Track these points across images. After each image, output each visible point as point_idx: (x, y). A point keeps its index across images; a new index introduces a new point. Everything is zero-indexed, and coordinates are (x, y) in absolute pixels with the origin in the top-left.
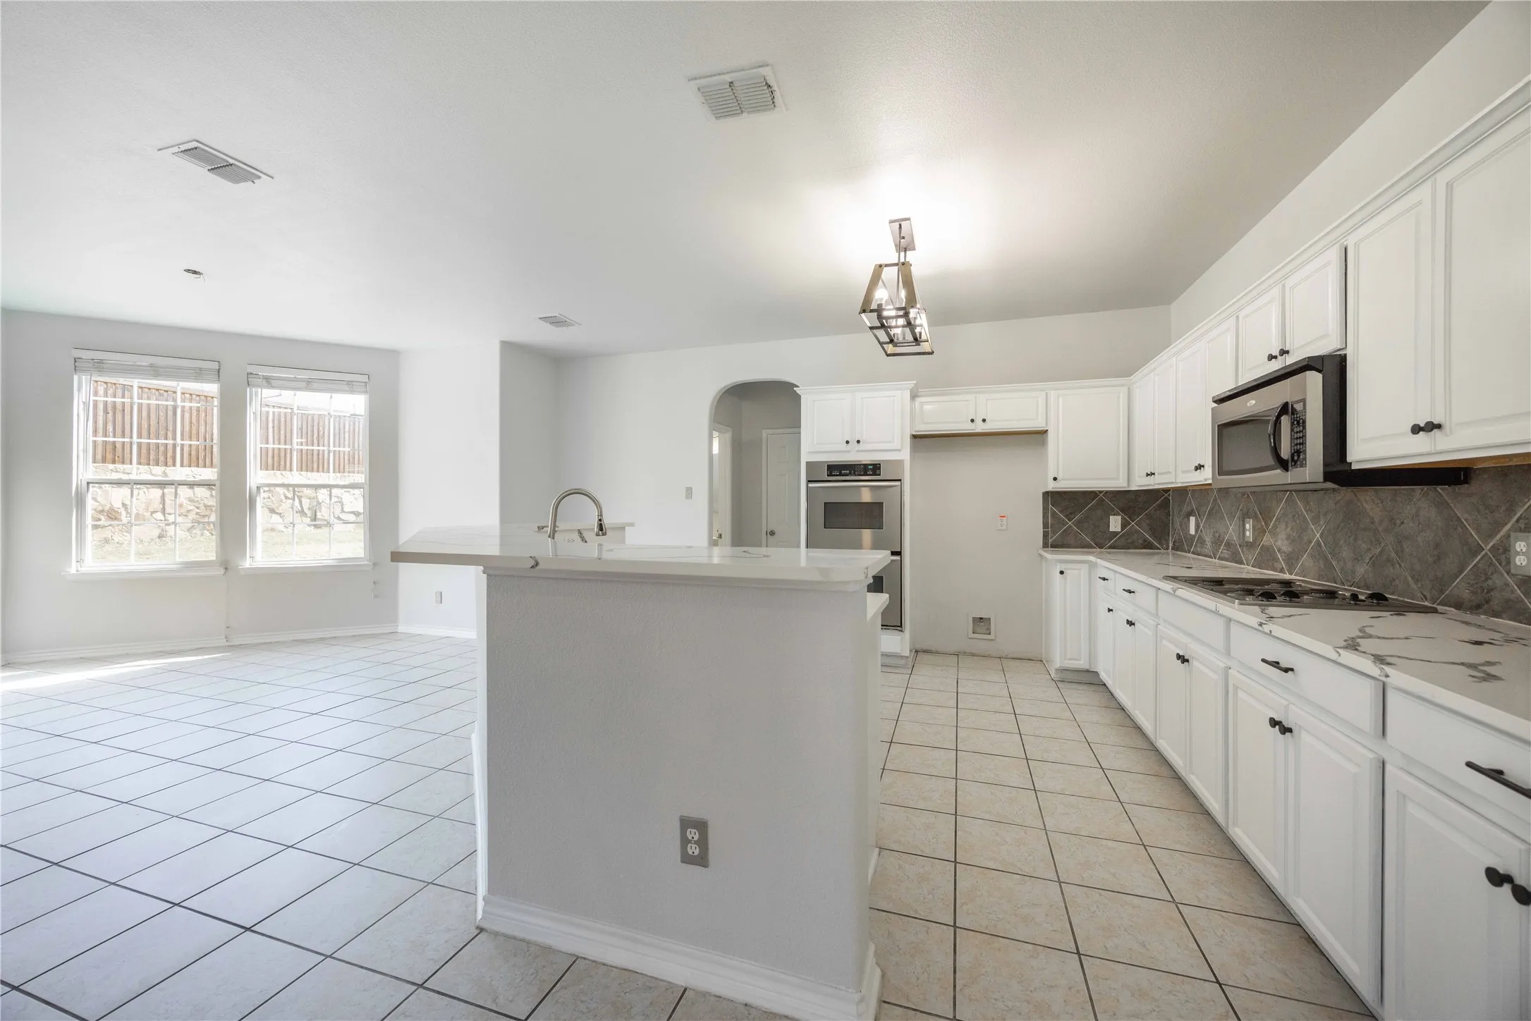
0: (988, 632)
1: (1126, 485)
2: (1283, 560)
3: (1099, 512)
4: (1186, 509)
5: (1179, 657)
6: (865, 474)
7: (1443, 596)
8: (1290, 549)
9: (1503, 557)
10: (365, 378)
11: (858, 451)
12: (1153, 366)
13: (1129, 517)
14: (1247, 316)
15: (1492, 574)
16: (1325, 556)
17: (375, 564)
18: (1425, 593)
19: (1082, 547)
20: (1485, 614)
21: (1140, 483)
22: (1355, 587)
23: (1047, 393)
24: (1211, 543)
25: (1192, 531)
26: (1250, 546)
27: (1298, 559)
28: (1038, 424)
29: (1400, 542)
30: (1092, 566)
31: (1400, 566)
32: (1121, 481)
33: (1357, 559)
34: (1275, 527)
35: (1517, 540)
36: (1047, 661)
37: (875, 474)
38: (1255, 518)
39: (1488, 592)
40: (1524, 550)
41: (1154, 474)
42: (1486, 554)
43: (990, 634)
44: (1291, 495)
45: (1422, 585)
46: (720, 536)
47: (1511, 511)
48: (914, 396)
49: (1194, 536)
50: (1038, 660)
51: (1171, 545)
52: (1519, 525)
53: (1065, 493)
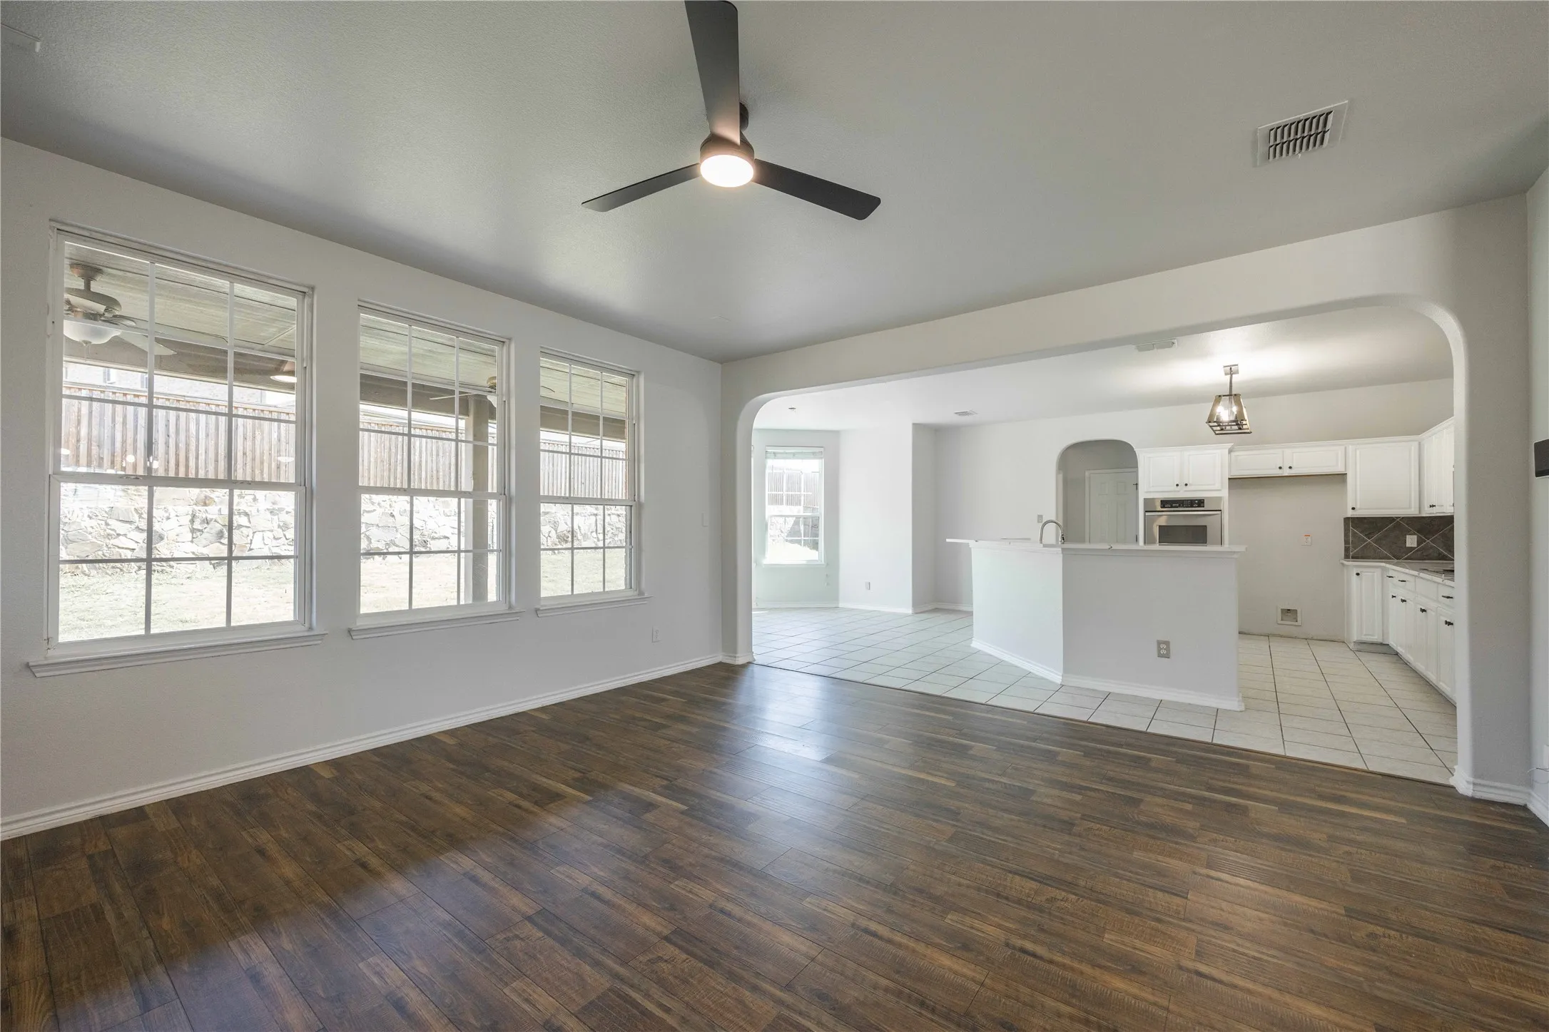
0: (1296, 620)
1: (1416, 513)
6: (1192, 506)
10: (822, 450)
11: (1186, 491)
13: (1421, 537)
17: (828, 564)
19: (1379, 557)
21: (1427, 512)
23: (1346, 448)
30: (1383, 569)
32: (1413, 510)
37: (1199, 507)
41: (1435, 506)
48: (1230, 451)
50: (1340, 640)
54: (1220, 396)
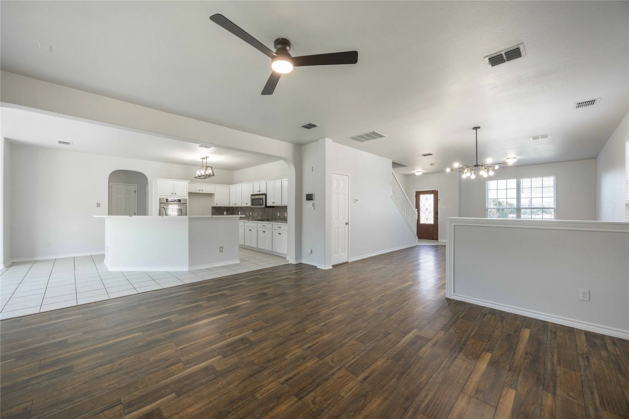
3: (222, 210)
4: (238, 210)
8: (257, 216)
11: (175, 196)
12: (235, 185)
13: (228, 211)
14: (255, 184)
21: (232, 205)
23: (216, 186)
25: (240, 214)
26: (251, 216)
28: (212, 192)
32: (228, 205)
37: (179, 202)
38: (252, 212)
41: (236, 204)
44: (257, 209)
48: (188, 184)
53: (217, 207)
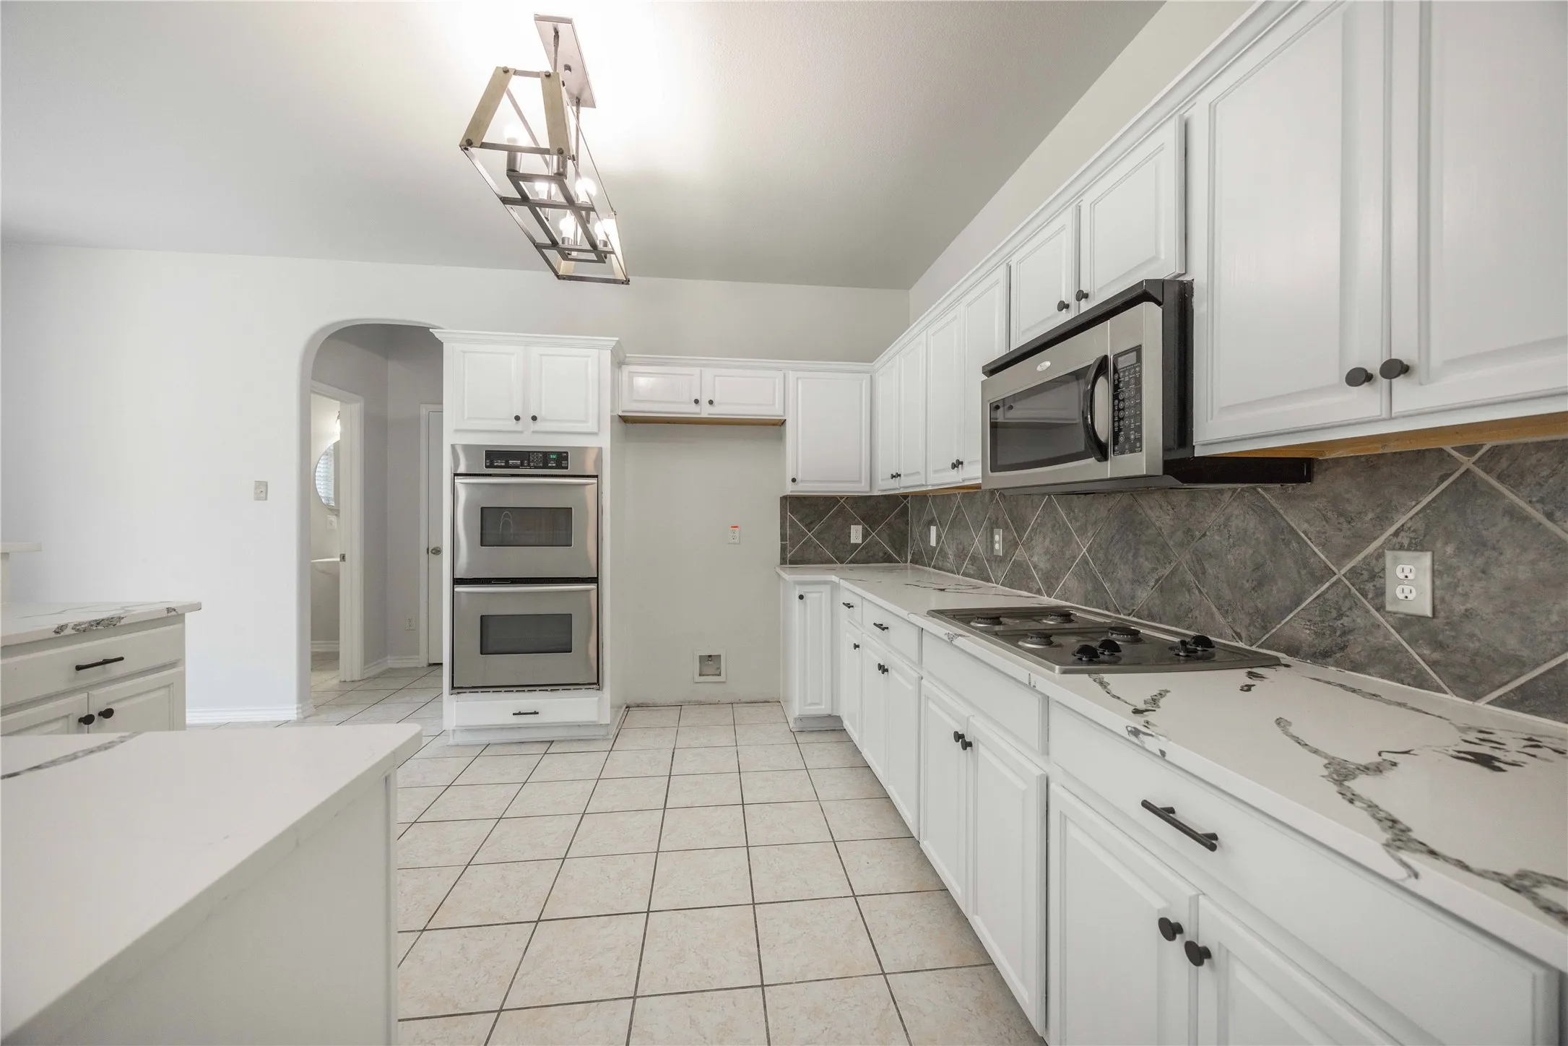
0: (718, 673)
1: (868, 489)
2: (1040, 579)
3: (840, 520)
4: (926, 518)
5: (959, 737)
6: (545, 467)
7: (1267, 636)
8: (1049, 566)
9: (1370, 586)
11: (534, 432)
12: (897, 348)
13: (870, 527)
14: (1020, 262)
15: (1350, 609)
16: (1095, 577)
18: (1238, 631)
19: (822, 563)
20: (1338, 664)
21: (884, 486)
22: (1134, 616)
23: (785, 374)
24: (955, 556)
25: (933, 543)
26: (1001, 560)
27: (1058, 579)
28: (773, 412)
29: (1199, 561)
30: (835, 587)
31: (1200, 592)
32: (863, 484)
33: (1138, 581)
34: (1030, 539)
35: (1396, 561)
36: (785, 701)
37: (559, 466)
38: (1006, 528)
39: (1344, 634)
40: (1411, 576)
41: (900, 475)
42: (1339, 580)
43: (720, 675)
45: (1234, 619)
46: (343, 558)
47: (1383, 519)
48: (619, 362)
49: (935, 548)
50: (773, 702)
51: (909, 558)
52: (1399, 539)
53: (805, 498)
54: (506, 71)
